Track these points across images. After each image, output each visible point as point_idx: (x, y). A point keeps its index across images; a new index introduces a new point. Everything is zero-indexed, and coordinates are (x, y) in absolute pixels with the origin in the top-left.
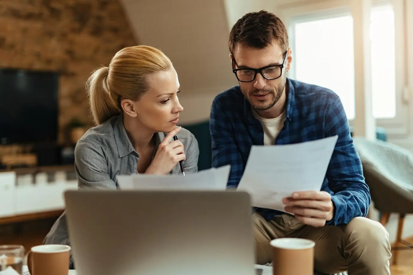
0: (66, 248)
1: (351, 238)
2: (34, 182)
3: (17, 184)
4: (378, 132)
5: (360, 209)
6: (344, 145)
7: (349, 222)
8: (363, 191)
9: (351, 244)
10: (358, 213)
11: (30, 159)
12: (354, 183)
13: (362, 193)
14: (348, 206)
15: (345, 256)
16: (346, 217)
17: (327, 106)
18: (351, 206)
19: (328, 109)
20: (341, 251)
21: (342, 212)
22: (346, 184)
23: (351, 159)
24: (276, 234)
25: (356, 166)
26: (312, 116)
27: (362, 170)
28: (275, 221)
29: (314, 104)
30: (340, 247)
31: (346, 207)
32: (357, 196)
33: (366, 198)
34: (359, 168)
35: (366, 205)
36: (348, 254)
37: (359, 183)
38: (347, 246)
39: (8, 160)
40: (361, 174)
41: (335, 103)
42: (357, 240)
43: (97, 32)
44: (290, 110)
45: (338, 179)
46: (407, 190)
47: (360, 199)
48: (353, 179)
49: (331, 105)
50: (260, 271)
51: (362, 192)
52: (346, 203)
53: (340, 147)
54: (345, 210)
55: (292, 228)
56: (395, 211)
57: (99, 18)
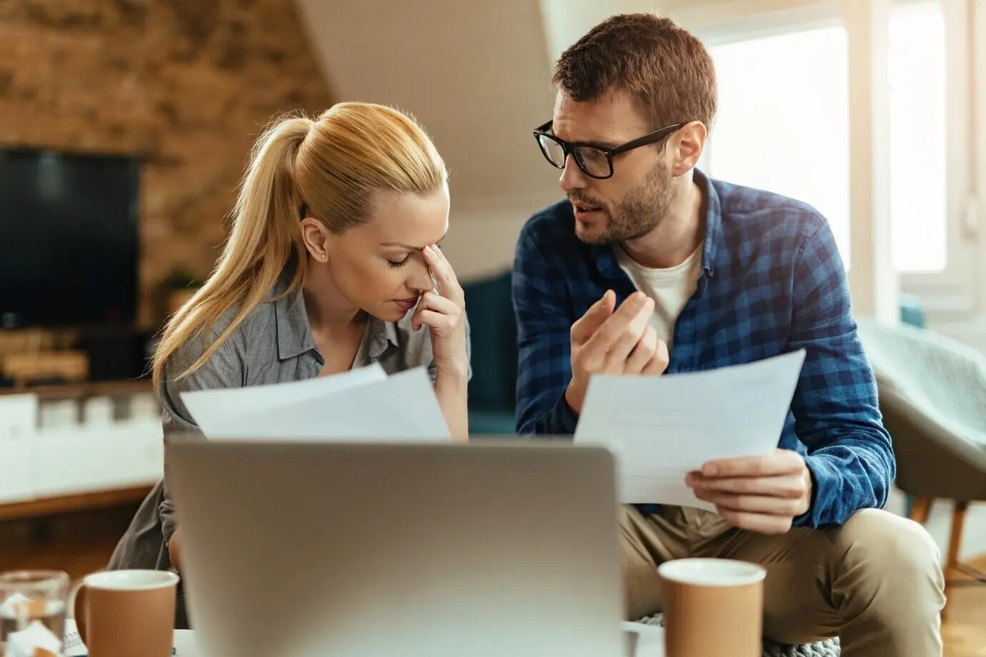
0: (168, 579)
1: (849, 559)
2: (81, 418)
3: (39, 423)
4: (903, 305)
5: (873, 491)
6: (837, 335)
7: (846, 521)
8: (877, 446)
9: (848, 574)
10: (867, 500)
11: (72, 365)
12: (857, 426)
13: (876, 453)
14: (845, 481)
15: (835, 602)
16: (841, 506)
17: (800, 241)
18: (853, 482)
19: (802, 247)
20: (826, 590)
21: (831, 497)
22: (838, 429)
23: (852, 368)
24: (668, 549)
25: (864, 384)
26: (764, 264)
27: (876, 395)
28: (663, 516)
29: (768, 236)
30: (823, 579)
31: (842, 485)
32: (865, 459)
33: (885, 463)
34: (870, 391)
35: (887, 482)
36: (842, 597)
37: (869, 428)
38: (840, 579)
39: (19, 366)
40: (874, 405)
41: (818, 232)
42: (863, 562)
43: (232, 60)
44: (712, 249)
45: (819, 416)
46: (974, 445)
47: (872, 467)
48: (855, 416)
49: (808, 237)
50: (633, 637)
51: (877, 450)
52: (841, 475)
53: (829, 339)
54: (838, 492)
55: (704, 534)
56: (945, 495)
57: (238, 28)
